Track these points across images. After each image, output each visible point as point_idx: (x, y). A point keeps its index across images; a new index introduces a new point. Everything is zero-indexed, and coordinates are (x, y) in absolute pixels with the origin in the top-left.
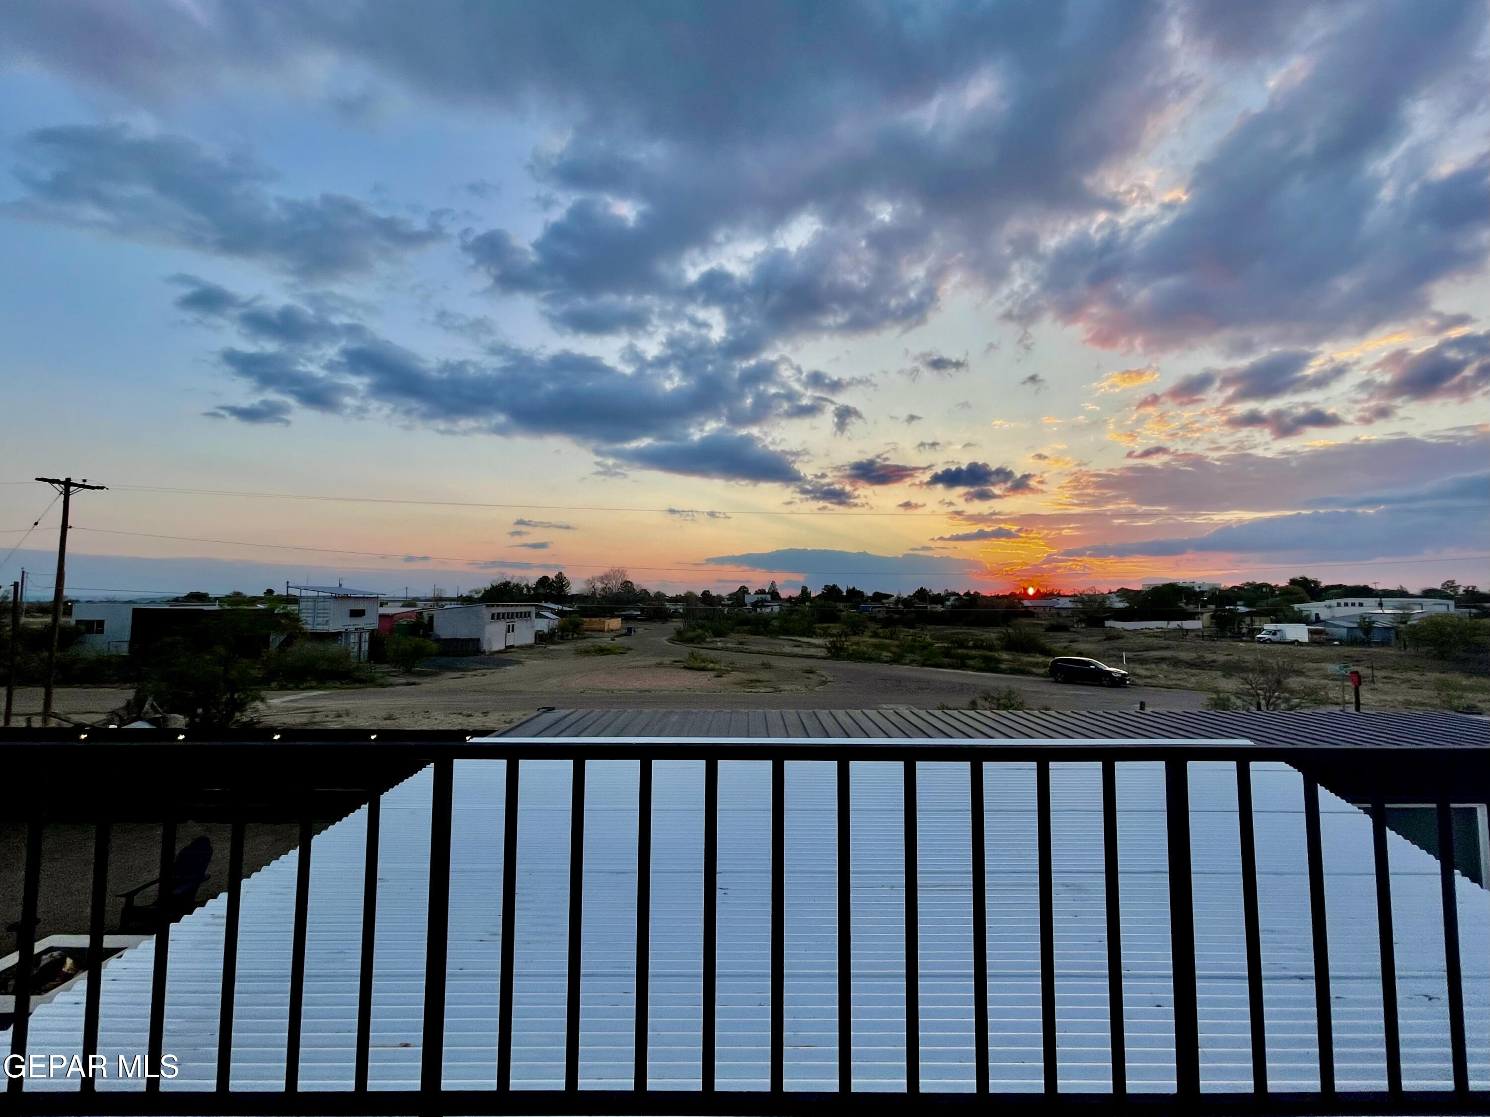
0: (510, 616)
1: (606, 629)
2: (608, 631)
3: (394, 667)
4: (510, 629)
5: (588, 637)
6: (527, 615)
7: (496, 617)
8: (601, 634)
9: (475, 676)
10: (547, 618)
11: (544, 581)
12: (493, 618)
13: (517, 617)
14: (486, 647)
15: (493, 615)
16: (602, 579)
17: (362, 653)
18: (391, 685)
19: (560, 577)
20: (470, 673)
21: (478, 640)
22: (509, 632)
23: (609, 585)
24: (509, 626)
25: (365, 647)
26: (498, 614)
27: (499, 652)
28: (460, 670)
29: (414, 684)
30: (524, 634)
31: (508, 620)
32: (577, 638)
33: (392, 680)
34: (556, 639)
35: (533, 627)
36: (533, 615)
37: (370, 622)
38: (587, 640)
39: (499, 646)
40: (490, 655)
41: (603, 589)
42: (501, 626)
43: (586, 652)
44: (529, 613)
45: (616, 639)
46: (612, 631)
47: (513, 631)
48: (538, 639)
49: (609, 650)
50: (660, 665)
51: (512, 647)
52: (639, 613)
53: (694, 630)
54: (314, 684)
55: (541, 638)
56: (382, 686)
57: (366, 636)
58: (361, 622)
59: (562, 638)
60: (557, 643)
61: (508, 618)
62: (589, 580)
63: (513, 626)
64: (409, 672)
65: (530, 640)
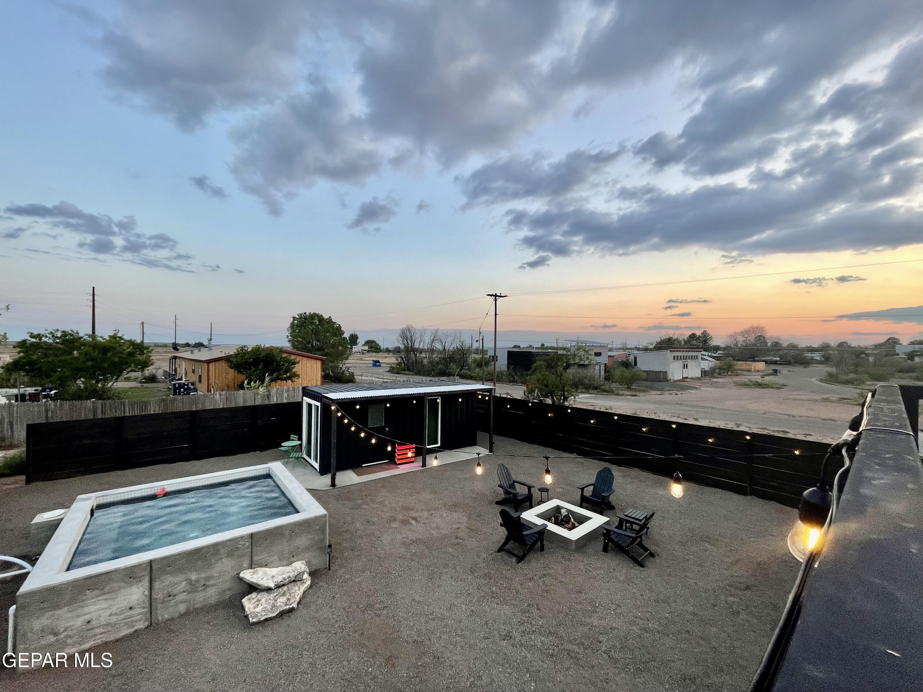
0: (685, 358)
1: (753, 370)
2: (755, 371)
3: (621, 385)
4: (685, 366)
5: (740, 375)
6: (696, 358)
7: (676, 358)
8: (749, 373)
9: (671, 394)
10: (707, 360)
11: (693, 336)
12: (674, 359)
13: (689, 359)
14: (670, 377)
15: (674, 357)
16: (742, 334)
17: (601, 376)
18: (623, 395)
19: (705, 334)
20: (667, 392)
21: (666, 372)
22: (684, 368)
23: (749, 338)
24: (684, 364)
25: (603, 373)
26: (678, 356)
27: (679, 381)
28: (659, 390)
29: (636, 395)
30: (694, 371)
31: (684, 361)
32: (731, 375)
33: (622, 392)
34: (716, 375)
35: (700, 366)
36: (700, 359)
37: (604, 359)
38: (740, 377)
39: (678, 376)
40: (673, 382)
41: (744, 341)
42: (679, 364)
43: (745, 385)
44: (697, 356)
45: (765, 377)
46: (758, 371)
47: (687, 368)
48: (703, 374)
49: (766, 385)
50: (825, 400)
51: (687, 378)
52: (779, 359)
53: (847, 374)
54: (584, 390)
55: (704, 373)
56: (617, 395)
57: (603, 367)
58: (599, 359)
59: (720, 374)
60: (717, 378)
61: (683, 359)
62: (731, 335)
63: (687, 364)
64: (629, 388)
65: (698, 374)
